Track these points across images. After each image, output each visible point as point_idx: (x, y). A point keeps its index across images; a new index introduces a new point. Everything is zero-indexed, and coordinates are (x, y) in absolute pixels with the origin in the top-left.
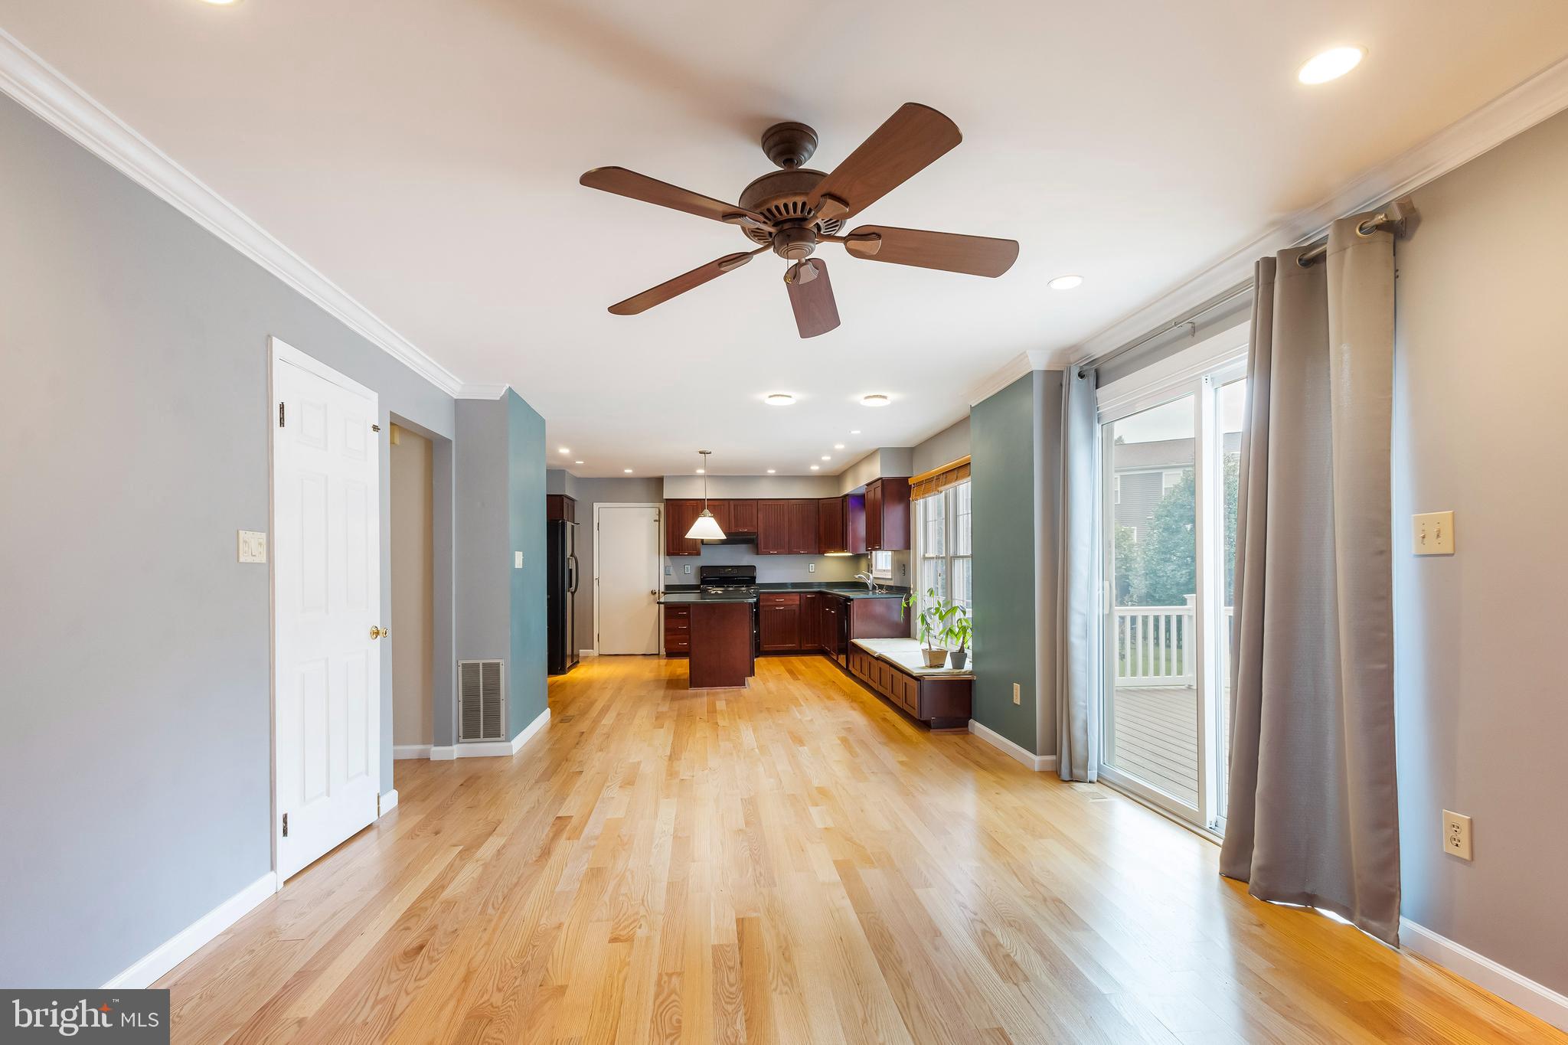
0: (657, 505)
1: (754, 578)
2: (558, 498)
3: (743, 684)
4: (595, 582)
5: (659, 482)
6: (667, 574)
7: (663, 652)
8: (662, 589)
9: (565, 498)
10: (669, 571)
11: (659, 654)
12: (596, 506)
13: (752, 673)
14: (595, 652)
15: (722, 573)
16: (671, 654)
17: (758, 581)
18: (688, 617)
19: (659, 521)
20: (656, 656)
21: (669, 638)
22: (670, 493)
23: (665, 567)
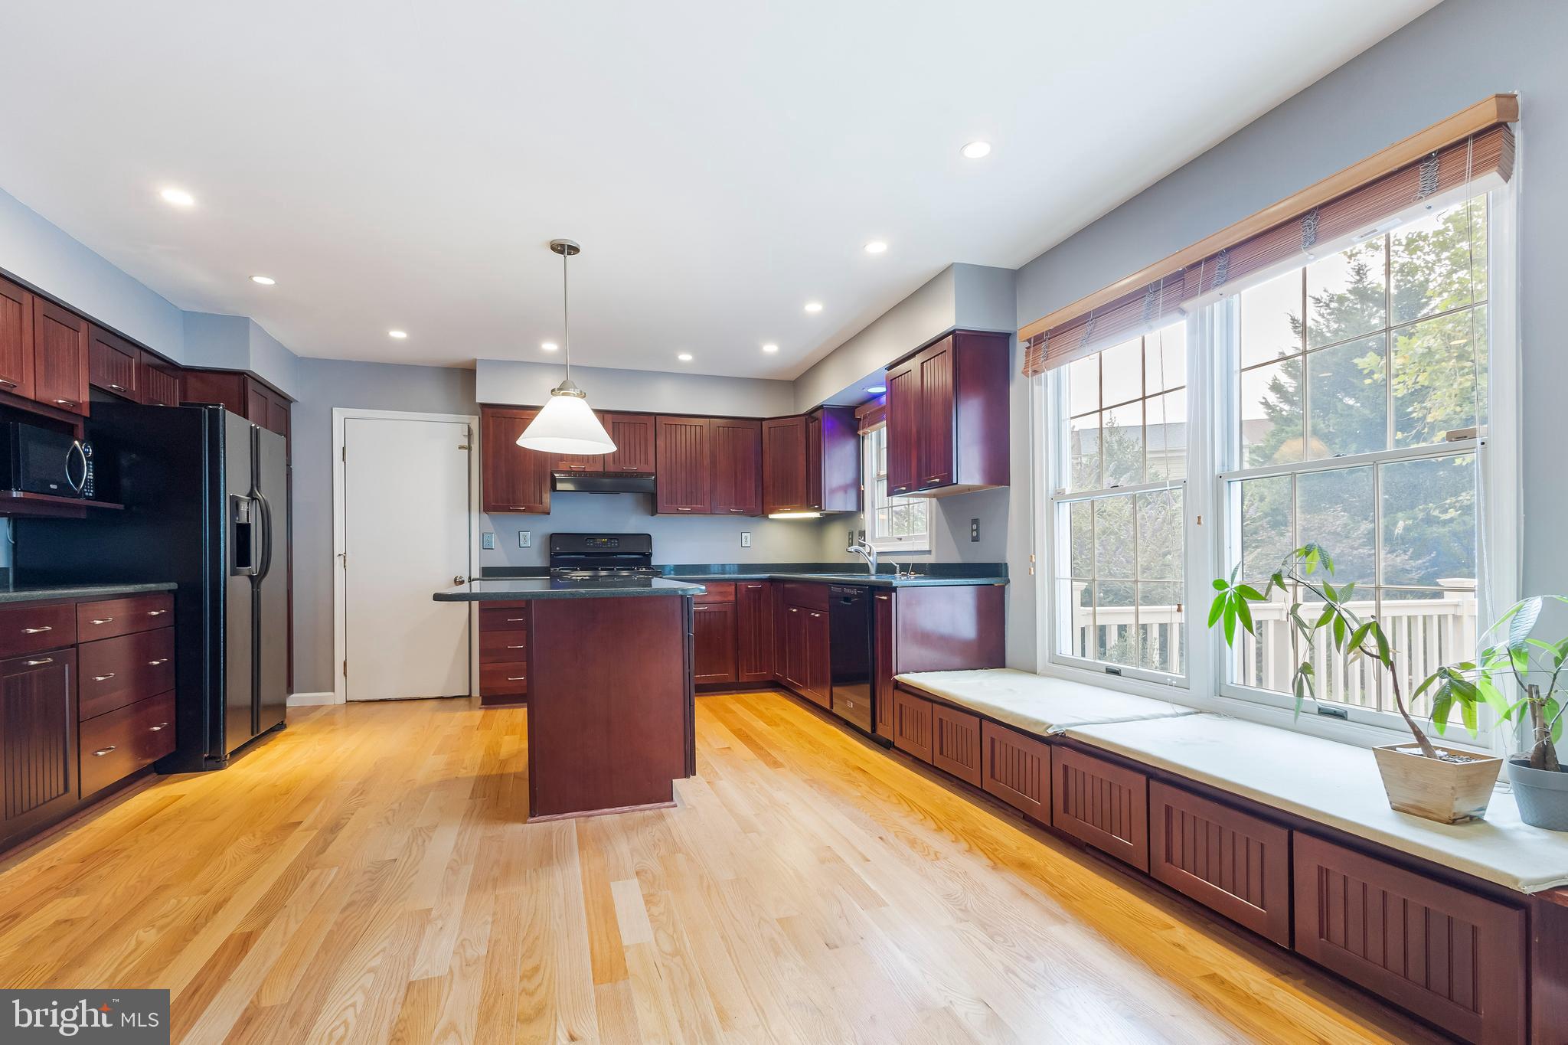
0: (466, 418)
1: (648, 556)
2: (236, 378)
3: (666, 796)
4: (338, 562)
5: (465, 375)
6: (485, 547)
7: (476, 692)
8: (476, 574)
9: (250, 381)
10: (490, 542)
11: (470, 696)
12: (338, 414)
13: (689, 769)
14: (337, 697)
15: (590, 547)
16: (492, 698)
17: (655, 561)
18: (527, 626)
19: (470, 449)
20: (462, 702)
21: (488, 667)
22: (488, 392)
23: (482, 535)
